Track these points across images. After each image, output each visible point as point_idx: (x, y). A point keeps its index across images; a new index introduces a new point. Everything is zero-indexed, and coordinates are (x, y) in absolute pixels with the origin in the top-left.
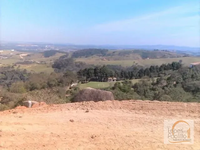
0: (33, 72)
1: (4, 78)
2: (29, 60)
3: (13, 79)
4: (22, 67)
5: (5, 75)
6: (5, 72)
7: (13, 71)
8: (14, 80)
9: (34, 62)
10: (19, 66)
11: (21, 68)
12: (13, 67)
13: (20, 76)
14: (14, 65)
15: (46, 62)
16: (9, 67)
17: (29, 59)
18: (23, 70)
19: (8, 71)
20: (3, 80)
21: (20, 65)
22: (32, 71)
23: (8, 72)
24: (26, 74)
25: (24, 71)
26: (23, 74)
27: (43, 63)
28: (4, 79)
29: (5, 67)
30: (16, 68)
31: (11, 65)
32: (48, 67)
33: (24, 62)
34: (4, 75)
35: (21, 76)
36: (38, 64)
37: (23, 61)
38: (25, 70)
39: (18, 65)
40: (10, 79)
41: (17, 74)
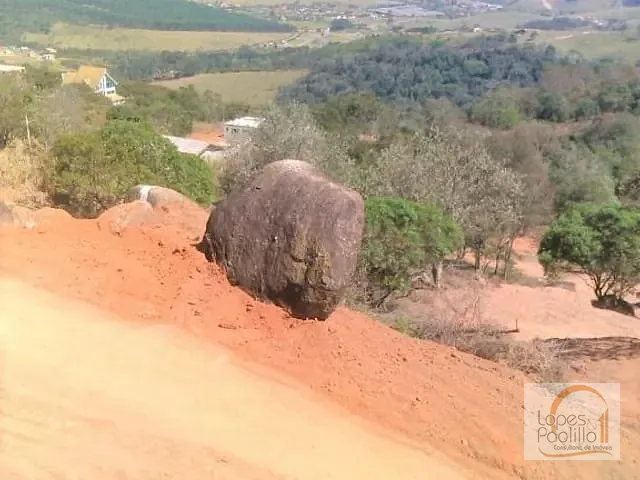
0: (576, 56)
1: (481, 72)
2: (571, 17)
3: (509, 77)
4: (543, 39)
5: (487, 62)
6: (486, 53)
7: (513, 50)
8: (511, 79)
9: (585, 23)
10: (533, 35)
11: (537, 42)
12: (513, 39)
13: (531, 67)
14: (517, 32)
15: (629, 22)
16: (501, 39)
17: (572, 13)
18: (544, 50)
19: (495, 50)
20: (479, 79)
21: (538, 31)
22: (572, 51)
23: (499, 52)
24: (552, 60)
25: (547, 52)
26: (543, 63)
27: (615, 25)
28: (483, 76)
29: (489, 39)
30: (521, 40)
31: (510, 30)
32: (630, 40)
33: (551, 22)
34: (482, 63)
35: (534, 70)
36: (599, 28)
37: (551, 19)
38: (551, 48)
39: (529, 31)
40: (500, 76)
41: (523, 63)
